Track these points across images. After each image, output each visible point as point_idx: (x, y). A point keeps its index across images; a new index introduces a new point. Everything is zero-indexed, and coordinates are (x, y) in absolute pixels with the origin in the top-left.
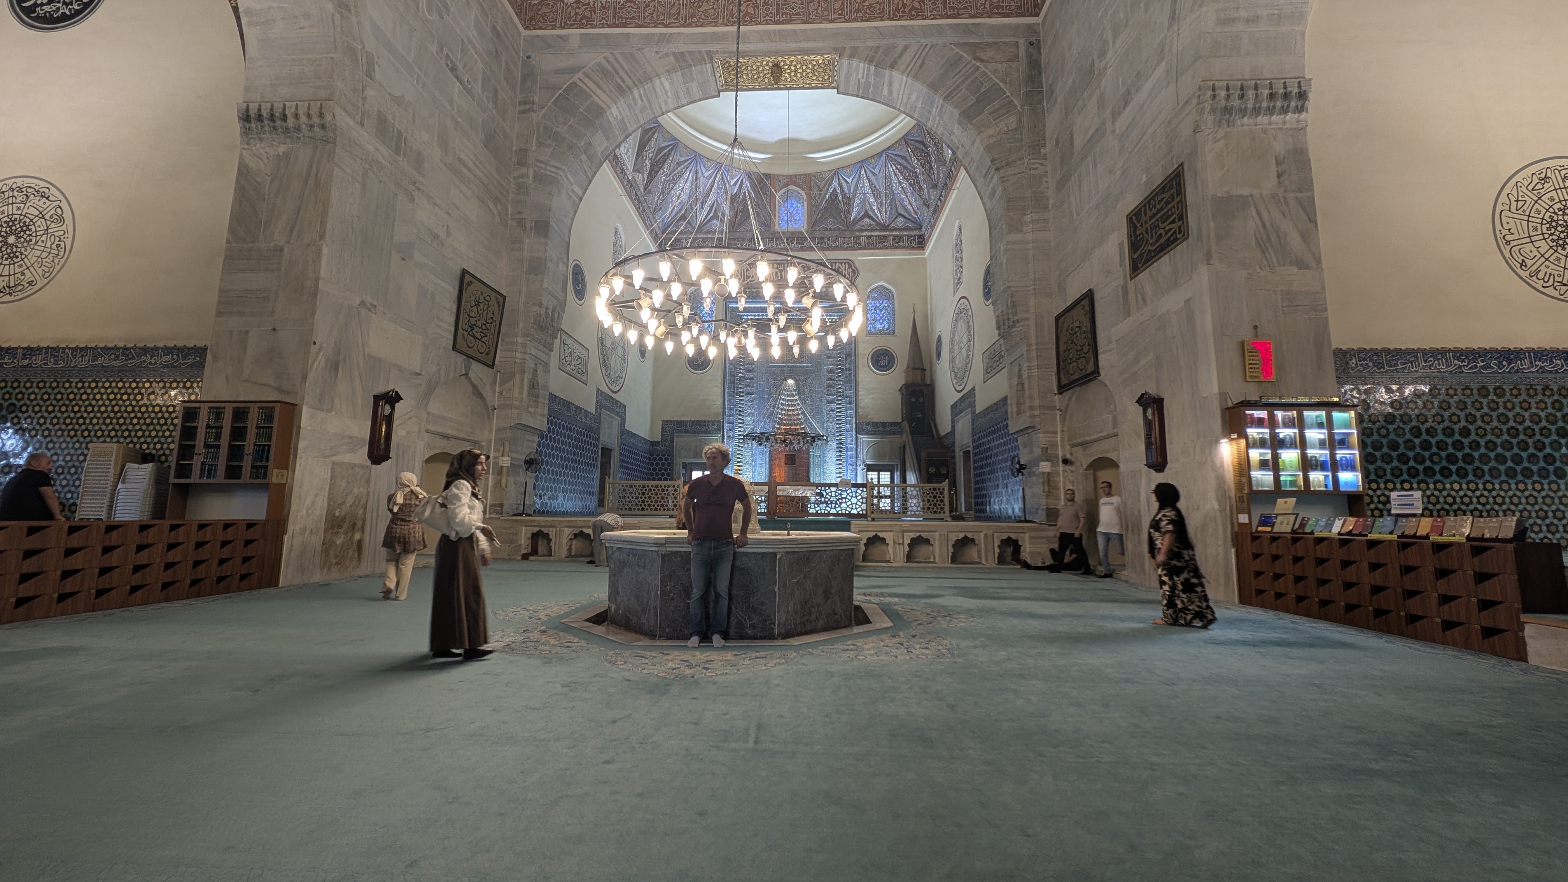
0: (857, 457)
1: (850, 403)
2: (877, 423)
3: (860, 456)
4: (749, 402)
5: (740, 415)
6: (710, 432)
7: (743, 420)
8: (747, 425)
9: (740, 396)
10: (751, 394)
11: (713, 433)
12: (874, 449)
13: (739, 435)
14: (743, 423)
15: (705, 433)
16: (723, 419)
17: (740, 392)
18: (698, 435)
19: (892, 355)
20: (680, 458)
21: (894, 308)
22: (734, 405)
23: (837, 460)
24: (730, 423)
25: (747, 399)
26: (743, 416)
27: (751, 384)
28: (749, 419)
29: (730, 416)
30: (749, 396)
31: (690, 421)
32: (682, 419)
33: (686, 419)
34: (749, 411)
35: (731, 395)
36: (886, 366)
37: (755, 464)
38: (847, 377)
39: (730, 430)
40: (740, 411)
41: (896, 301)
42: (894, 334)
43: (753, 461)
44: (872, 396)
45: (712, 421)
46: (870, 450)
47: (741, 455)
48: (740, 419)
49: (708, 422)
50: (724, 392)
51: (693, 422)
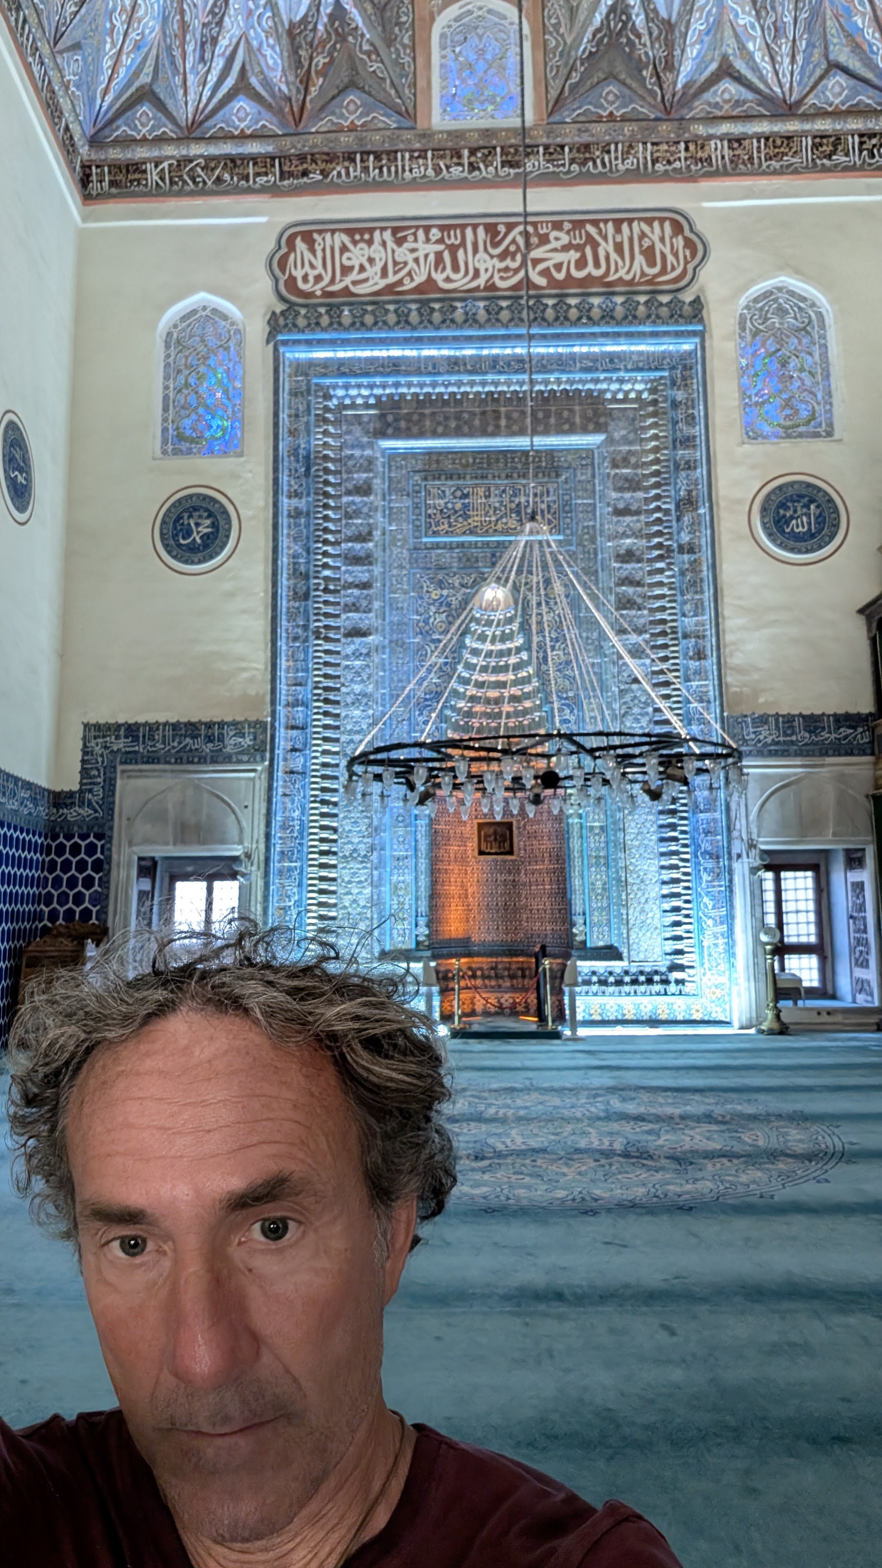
0: (729, 830)
1: (700, 655)
2: (789, 719)
3: (740, 825)
4: (357, 658)
5: (327, 701)
6: (228, 759)
7: (337, 716)
8: (350, 732)
9: (327, 639)
10: (364, 634)
11: (240, 762)
12: (782, 803)
13: (325, 765)
14: (337, 728)
15: (214, 761)
16: (273, 713)
17: (327, 627)
18: (191, 767)
19: (831, 500)
20: (131, 844)
21: (824, 355)
22: (306, 670)
23: (662, 840)
24: (293, 728)
25: (349, 650)
26: (337, 703)
27: (364, 603)
28: (357, 713)
29: (296, 703)
30: (357, 640)
31: (165, 724)
32: (141, 719)
33: (151, 717)
34: (357, 688)
35: (296, 639)
36: (813, 536)
37: (381, 860)
38: (682, 573)
39: (294, 750)
40: (326, 689)
41: (832, 334)
42: (830, 434)
43: (372, 849)
44: (767, 632)
45: (235, 724)
46: (768, 805)
47: (335, 830)
48: (326, 714)
49: (221, 724)
50: (274, 631)
51: (176, 726)
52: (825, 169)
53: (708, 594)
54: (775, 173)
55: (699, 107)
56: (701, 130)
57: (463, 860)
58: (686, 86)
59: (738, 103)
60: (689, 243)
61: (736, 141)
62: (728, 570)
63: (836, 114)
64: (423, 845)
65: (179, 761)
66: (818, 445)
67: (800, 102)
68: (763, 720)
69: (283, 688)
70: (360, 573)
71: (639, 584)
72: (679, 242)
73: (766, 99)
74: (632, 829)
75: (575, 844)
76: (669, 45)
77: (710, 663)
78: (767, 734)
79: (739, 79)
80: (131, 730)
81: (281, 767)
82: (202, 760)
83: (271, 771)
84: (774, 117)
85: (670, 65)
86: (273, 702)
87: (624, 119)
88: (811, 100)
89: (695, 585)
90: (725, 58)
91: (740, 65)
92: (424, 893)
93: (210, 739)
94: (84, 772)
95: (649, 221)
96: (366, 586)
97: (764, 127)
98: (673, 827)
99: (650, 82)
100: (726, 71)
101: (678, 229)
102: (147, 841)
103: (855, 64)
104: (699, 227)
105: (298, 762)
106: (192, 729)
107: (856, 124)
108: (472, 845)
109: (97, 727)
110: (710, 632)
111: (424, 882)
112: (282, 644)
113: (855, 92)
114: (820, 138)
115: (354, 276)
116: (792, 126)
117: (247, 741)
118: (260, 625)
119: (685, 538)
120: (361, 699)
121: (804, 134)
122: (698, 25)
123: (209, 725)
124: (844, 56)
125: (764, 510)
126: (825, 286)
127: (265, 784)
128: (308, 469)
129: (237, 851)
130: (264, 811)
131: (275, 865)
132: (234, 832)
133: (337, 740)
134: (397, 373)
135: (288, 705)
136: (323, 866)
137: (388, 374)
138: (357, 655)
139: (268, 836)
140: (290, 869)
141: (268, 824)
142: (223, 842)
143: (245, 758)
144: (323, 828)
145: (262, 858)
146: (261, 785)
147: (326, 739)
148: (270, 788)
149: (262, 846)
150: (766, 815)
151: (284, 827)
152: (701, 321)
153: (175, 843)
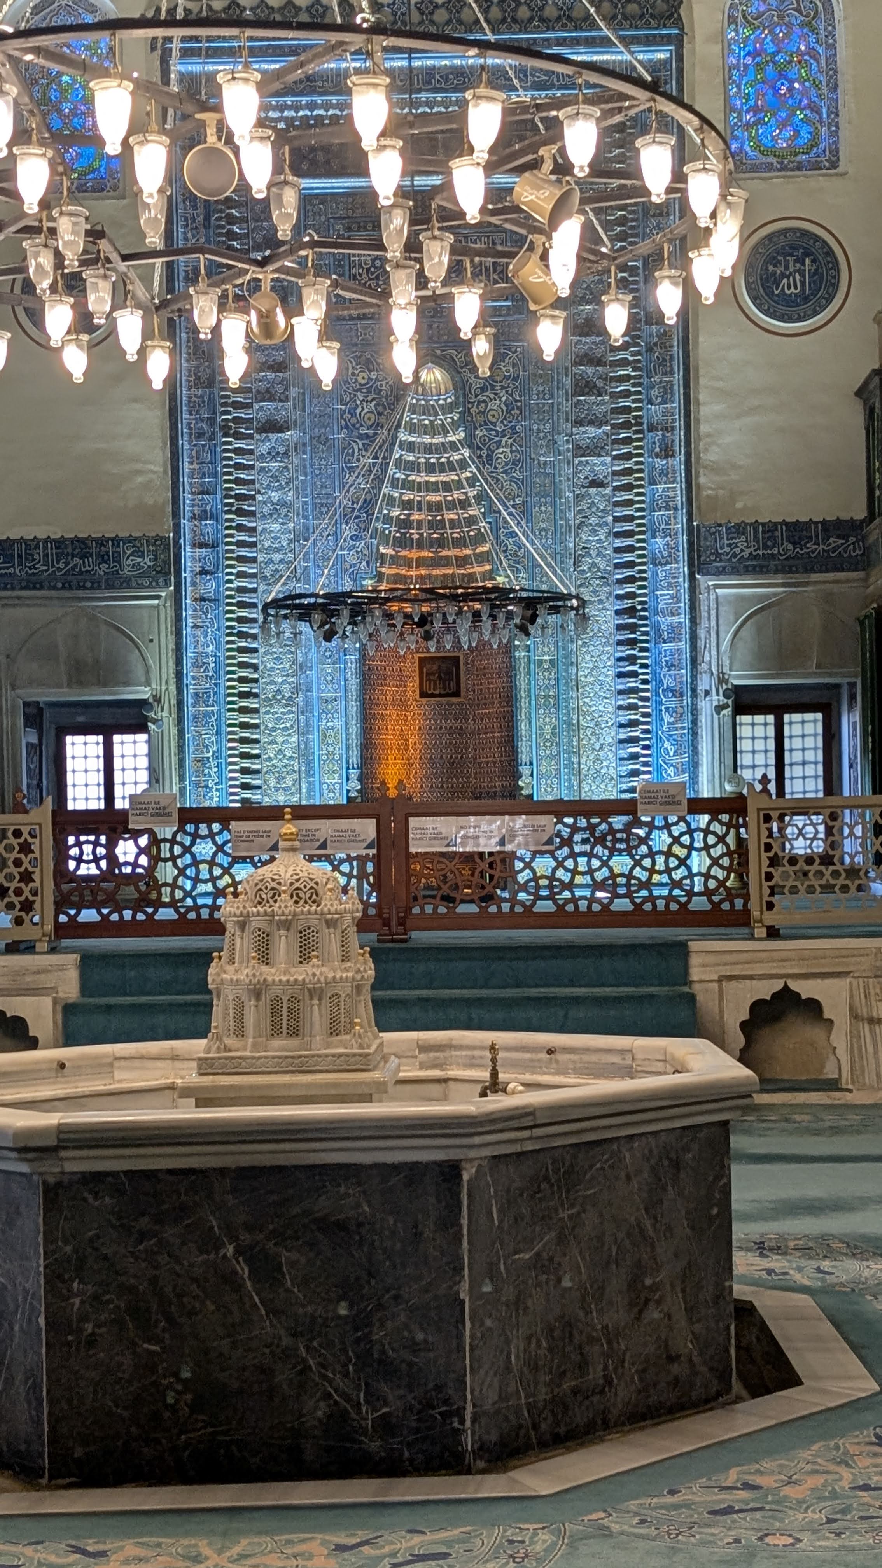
0: (694, 662)
1: (667, 452)
2: (770, 528)
3: (709, 657)
4: (274, 459)
5: (240, 512)
6: (127, 583)
7: (254, 529)
8: (268, 550)
9: (238, 436)
10: (281, 429)
11: (141, 587)
12: (759, 630)
13: (241, 590)
14: (254, 545)
15: (110, 586)
16: (177, 527)
17: (236, 420)
18: (81, 593)
19: (830, 253)
20: (14, 688)
21: (832, 60)
22: (215, 475)
23: (620, 675)
24: (201, 545)
25: (264, 448)
26: (252, 514)
27: (280, 389)
28: (276, 526)
29: (204, 516)
30: (273, 436)
31: (47, 540)
32: (15, 534)
33: (28, 533)
34: (275, 496)
35: (200, 436)
36: (806, 299)
37: (308, 702)
38: (650, 350)
39: (203, 572)
40: (239, 497)
41: (841, 32)
42: (834, 165)
43: (297, 689)
44: (748, 420)
45: (131, 540)
46: (743, 633)
47: (255, 667)
48: (240, 528)
49: (116, 541)
50: (173, 426)
51: (60, 543)
53: (677, 378)
57: (402, 704)
62: (705, 343)
64: (354, 684)
65: (67, 586)
66: (817, 181)
68: (739, 529)
69: (187, 498)
71: (599, 362)
74: (586, 663)
75: (522, 681)
77: (678, 462)
78: (743, 547)
81: (189, 593)
82: (96, 585)
83: (178, 598)
86: (176, 514)
89: (664, 364)
92: (355, 741)
93: (103, 558)
98: (632, 659)
102: (33, 683)
105: (209, 587)
106: (81, 546)
108: (413, 685)
110: (679, 424)
111: (355, 729)
112: (184, 444)
117: (148, 562)
118: (155, 417)
120: (280, 509)
123: (102, 542)
127: (171, 613)
128: (207, 218)
129: (143, 693)
130: (172, 646)
131: (190, 710)
132: (140, 671)
133: (254, 560)
134: (313, 91)
135: (194, 517)
136: (243, 710)
137: (301, 94)
138: (273, 455)
139: (179, 675)
140: (207, 715)
141: (179, 662)
142: (127, 684)
143: (146, 582)
144: (242, 665)
145: (174, 702)
146: (167, 614)
147: (241, 559)
148: (178, 619)
149: (173, 688)
150: (740, 644)
151: (197, 665)
152: (679, 23)
153: (69, 685)
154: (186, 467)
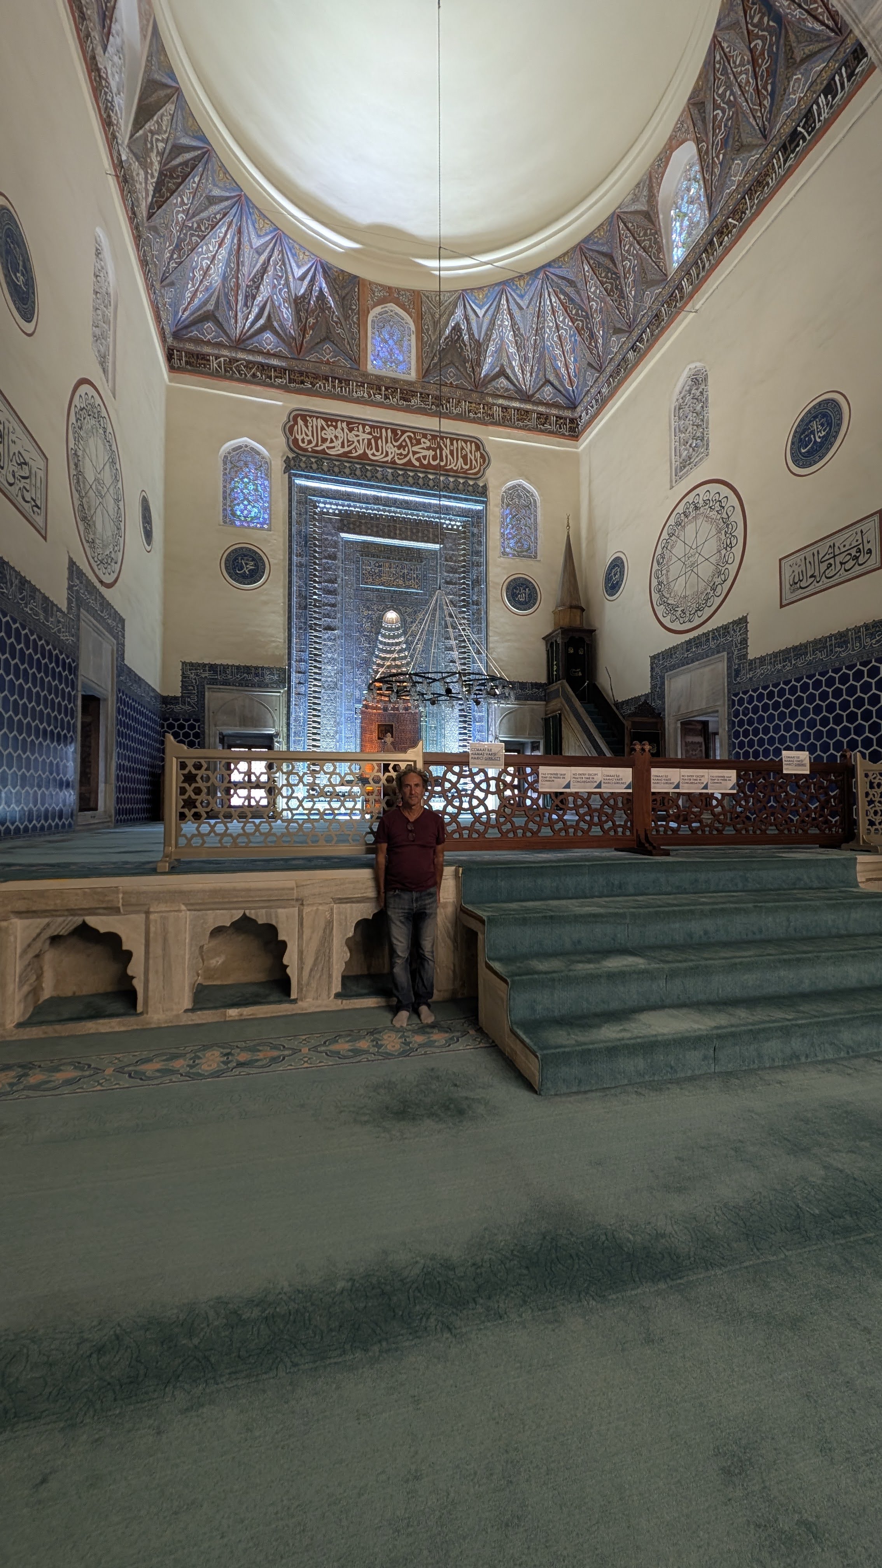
0: (488, 731)
1: (479, 652)
2: (514, 683)
3: (492, 728)
4: (329, 641)
5: (316, 661)
6: (267, 686)
7: (320, 668)
8: (327, 677)
9: (316, 630)
10: (333, 630)
11: (273, 687)
12: (509, 720)
13: (315, 692)
14: (320, 674)
15: (260, 686)
16: (290, 665)
17: (315, 624)
18: (247, 688)
19: (534, 588)
20: (216, 725)
21: (536, 520)
22: (306, 645)
23: (460, 734)
24: (299, 672)
25: (326, 636)
26: (320, 662)
27: (333, 614)
28: (329, 668)
29: (301, 661)
30: (330, 632)
31: (233, 666)
32: (218, 662)
33: (225, 662)
34: (330, 655)
35: (300, 628)
36: (527, 603)
37: (340, 738)
38: (473, 614)
39: (300, 683)
40: (316, 655)
41: (539, 510)
42: (536, 557)
43: (336, 732)
44: (507, 644)
45: (269, 668)
46: (504, 721)
47: (319, 723)
48: (315, 667)
49: (263, 668)
50: (290, 623)
51: (238, 667)
52: (542, 431)
53: (484, 625)
54: (520, 428)
55: (490, 388)
56: (490, 400)
57: (371, 742)
58: (485, 376)
59: (507, 390)
60: (482, 456)
61: (505, 408)
62: (491, 614)
63: (547, 405)
64: (358, 733)
65: (241, 685)
66: (530, 562)
67: (533, 395)
69: (294, 653)
70: (331, 599)
72: (478, 455)
73: (519, 390)
74: (448, 727)
75: (424, 734)
76: (479, 354)
77: (482, 656)
79: (508, 378)
80: (213, 668)
81: (293, 690)
82: (253, 686)
83: (289, 693)
84: (522, 400)
85: (479, 364)
86: (290, 659)
87: (457, 387)
88: (537, 395)
89: (479, 620)
90: (502, 365)
91: (508, 371)
93: (257, 675)
94: (184, 687)
95: (466, 442)
96: (333, 605)
97: (516, 404)
98: (465, 728)
99: (469, 370)
100: (502, 373)
101: (478, 448)
102: (224, 724)
103: (556, 383)
104: (487, 449)
105: (302, 689)
106: (247, 669)
107: (555, 411)
108: (375, 735)
109: (191, 664)
110: (484, 642)
112: (294, 631)
113: (555, 396)
114: (540, 414)
115: (328, 444)
116: (529, 407)
117: (276, 677)
118: (280, 620)
119: (475, 598)
120: (331, 661)
121: (533, 411)
122: (492, 348)
123: (256, 668)
124: (552, 378)
125: (507, 589)
126: (538, 488)
127: (285, 699)
129: (272, 731)
130: (285, 712)
131: (292, 738)
132: (271, 722)
133: (320, 680)
134: (350, 500)
135: (296, 661)
136: (314, 740)
138: (330, 639)
139: (288, 724)
140: (299, 741)
141: (288, 718)
142: (265, 727)
143: (275, 686)
144: (314, 722)
145: (285, 735)
146: (284, 699)
147: (315, 679)
148: (289, 701)
149: (285, 730)
150: (502, 725)
151: (295, 721)
152: (486, 496)
153: (240, 726)
154: (294, 640)
